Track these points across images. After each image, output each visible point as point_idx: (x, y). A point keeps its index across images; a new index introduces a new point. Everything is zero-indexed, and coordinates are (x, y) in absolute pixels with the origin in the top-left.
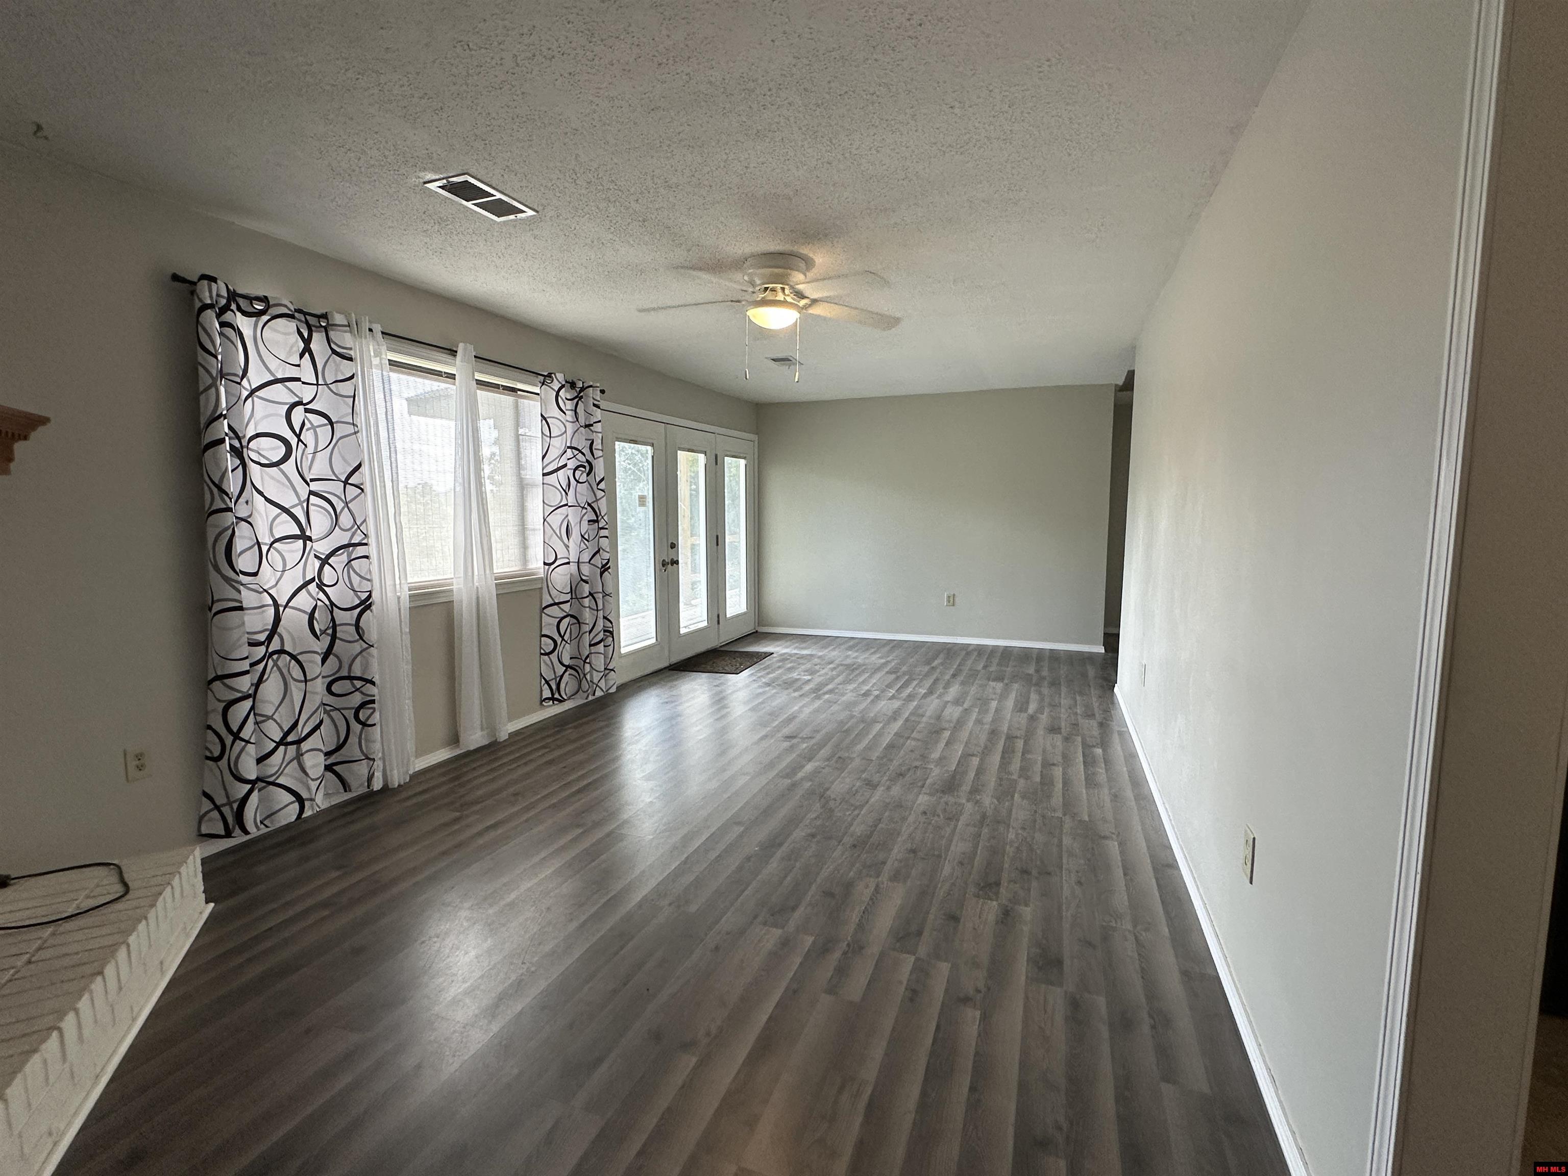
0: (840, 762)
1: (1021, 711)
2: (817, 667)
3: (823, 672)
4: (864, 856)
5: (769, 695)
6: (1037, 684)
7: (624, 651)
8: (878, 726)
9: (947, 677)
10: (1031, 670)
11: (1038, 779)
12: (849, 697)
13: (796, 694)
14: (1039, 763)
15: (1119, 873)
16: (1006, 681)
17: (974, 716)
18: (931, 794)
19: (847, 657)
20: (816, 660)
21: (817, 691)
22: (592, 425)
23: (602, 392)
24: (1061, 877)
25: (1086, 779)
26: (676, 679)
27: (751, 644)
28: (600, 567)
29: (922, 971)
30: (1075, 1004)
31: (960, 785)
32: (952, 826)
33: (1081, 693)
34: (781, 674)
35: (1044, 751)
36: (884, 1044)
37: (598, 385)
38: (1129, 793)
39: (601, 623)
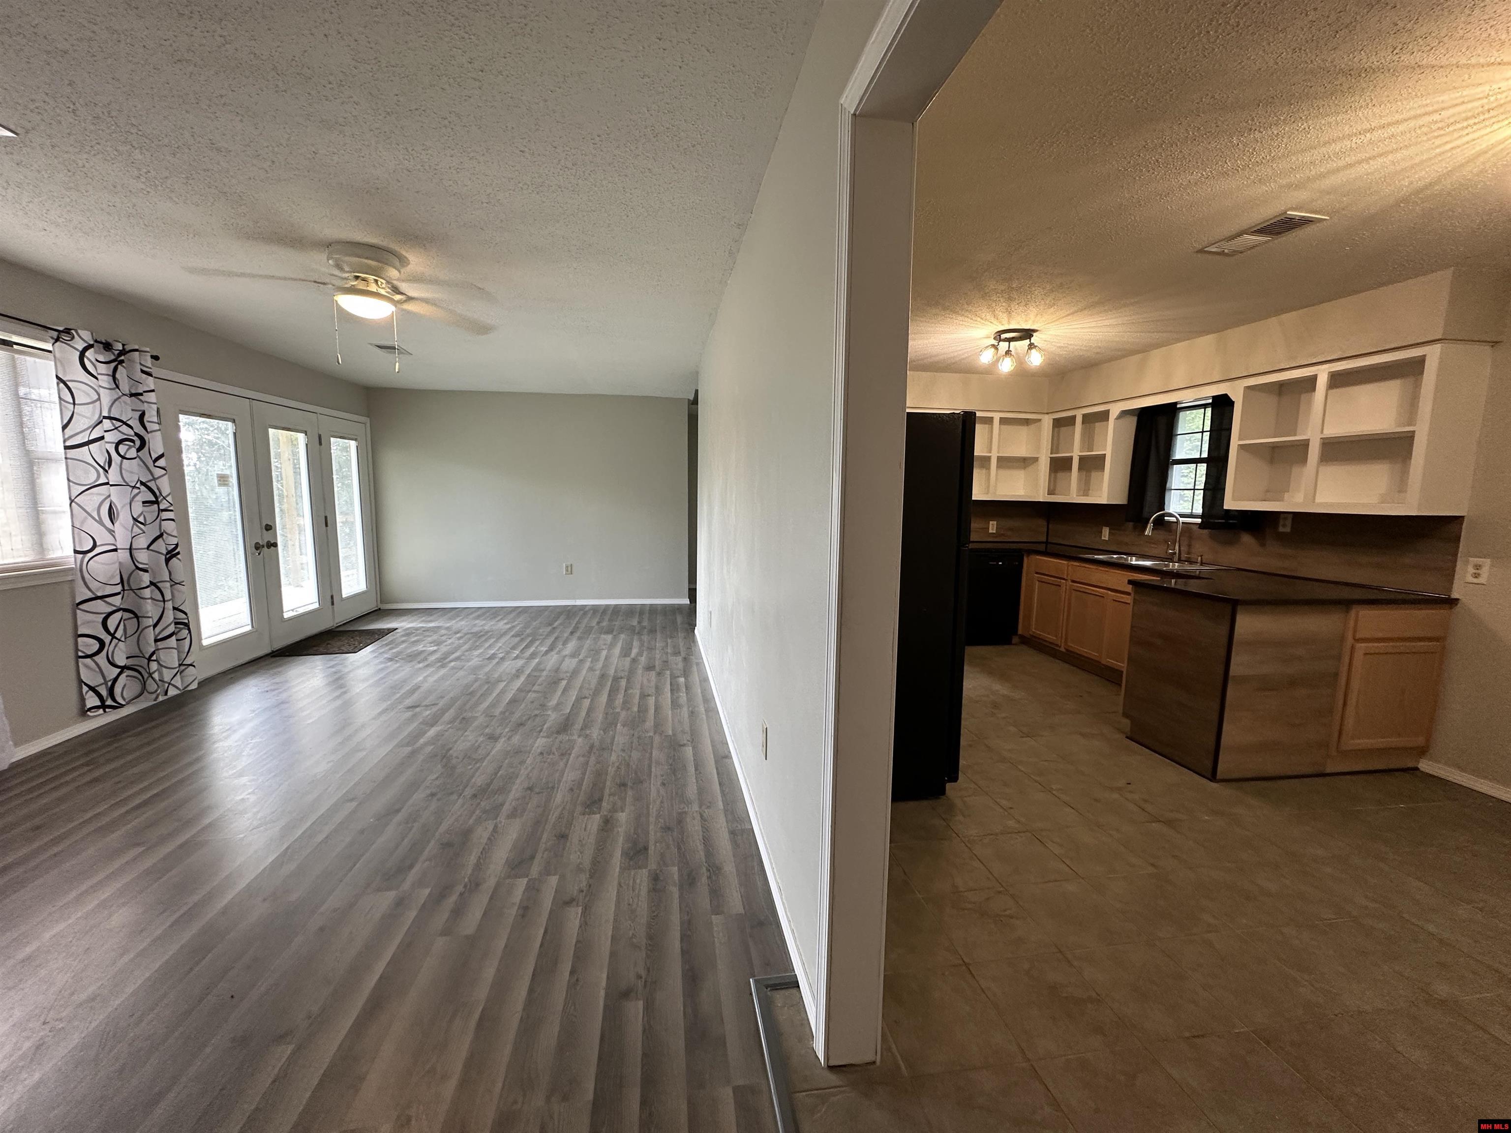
0: (463, 721)
1: (625, 656)
2: (444, 638)
3: (449, 641)
4: (483, 804)
5: (391, 669)
6: (639, 633)
7: (205, 643)
8: (502, 685)
9: (566, 635)
10: (635, 622)
11: (635, 709)
12: (475, 662)
13: (421, 665)
14: (637, 697)
15: (691, 769)
16: (615, 633)
17: (588, 664)
18: (548, 737)
19: (475, 625)
20: (443, 632)
21: (442, 661)
22: (141, 394)
23: (155, 358)
24: (650, 783)
25: (672, 702)
26: (280, 666)
27: (372, 621)
28: (165, 552)
29: (533, 889)
30: (655, 878)
31: (573, 724)
32: (565, 760)
33: (671, 637)
34: (406, 648)
35: (642, 685)
36: (496, 963)
37: (148, 349)
38: (702, 709)
39: (170, 616)
